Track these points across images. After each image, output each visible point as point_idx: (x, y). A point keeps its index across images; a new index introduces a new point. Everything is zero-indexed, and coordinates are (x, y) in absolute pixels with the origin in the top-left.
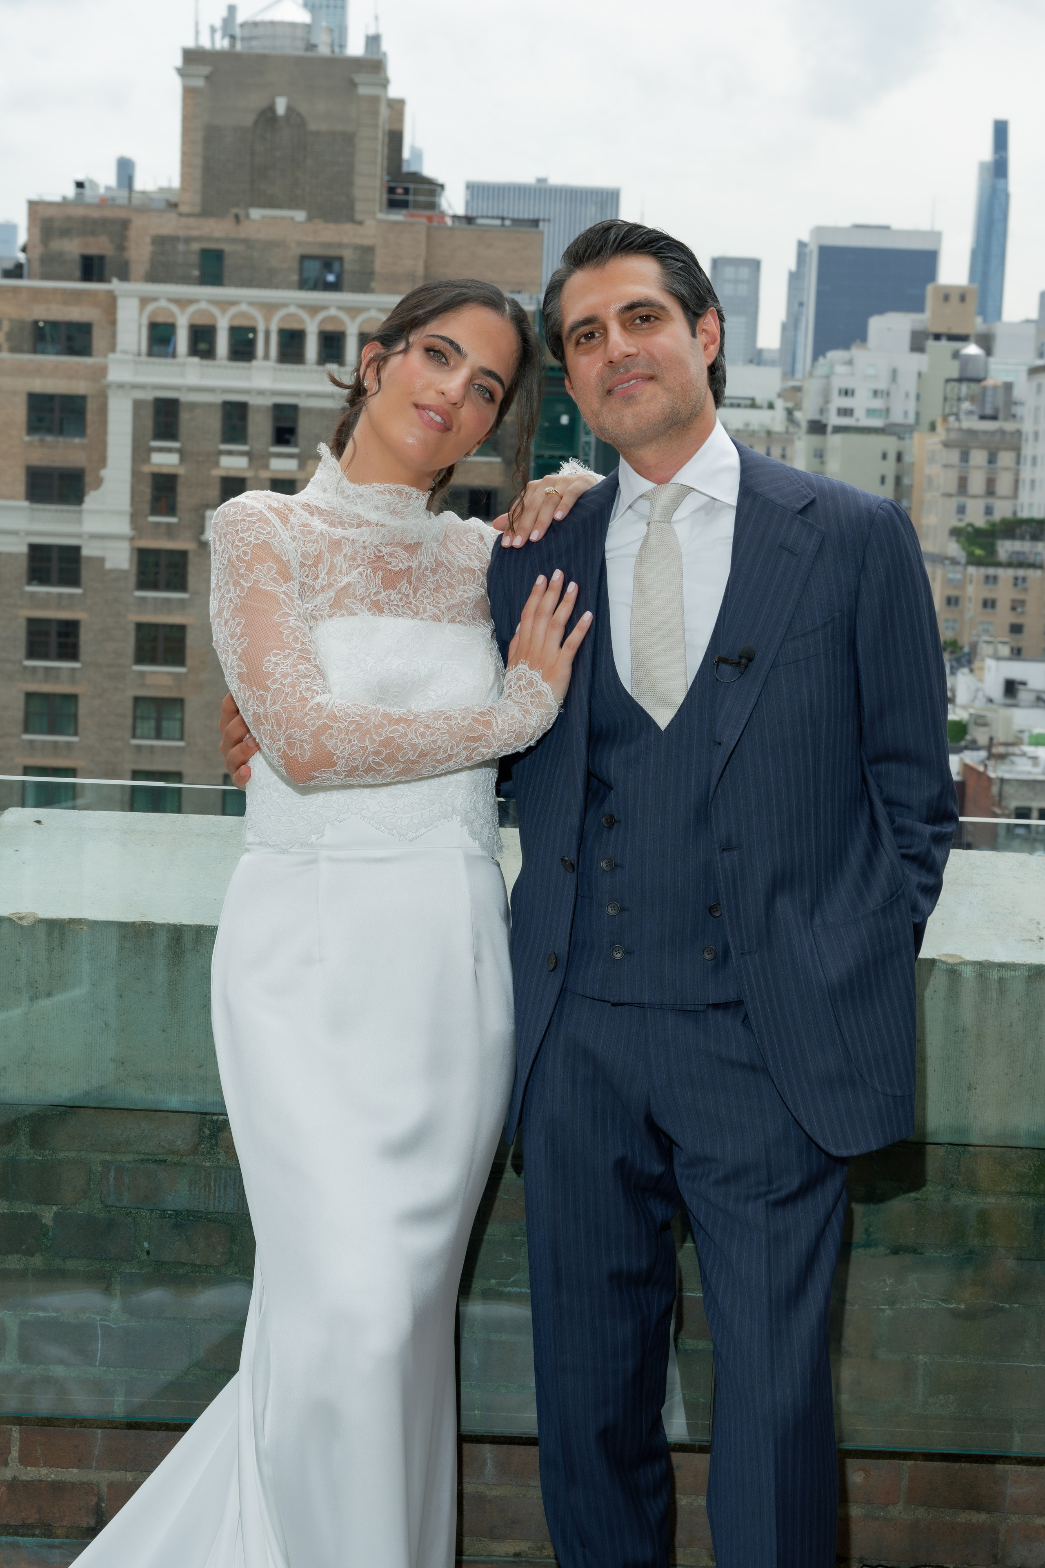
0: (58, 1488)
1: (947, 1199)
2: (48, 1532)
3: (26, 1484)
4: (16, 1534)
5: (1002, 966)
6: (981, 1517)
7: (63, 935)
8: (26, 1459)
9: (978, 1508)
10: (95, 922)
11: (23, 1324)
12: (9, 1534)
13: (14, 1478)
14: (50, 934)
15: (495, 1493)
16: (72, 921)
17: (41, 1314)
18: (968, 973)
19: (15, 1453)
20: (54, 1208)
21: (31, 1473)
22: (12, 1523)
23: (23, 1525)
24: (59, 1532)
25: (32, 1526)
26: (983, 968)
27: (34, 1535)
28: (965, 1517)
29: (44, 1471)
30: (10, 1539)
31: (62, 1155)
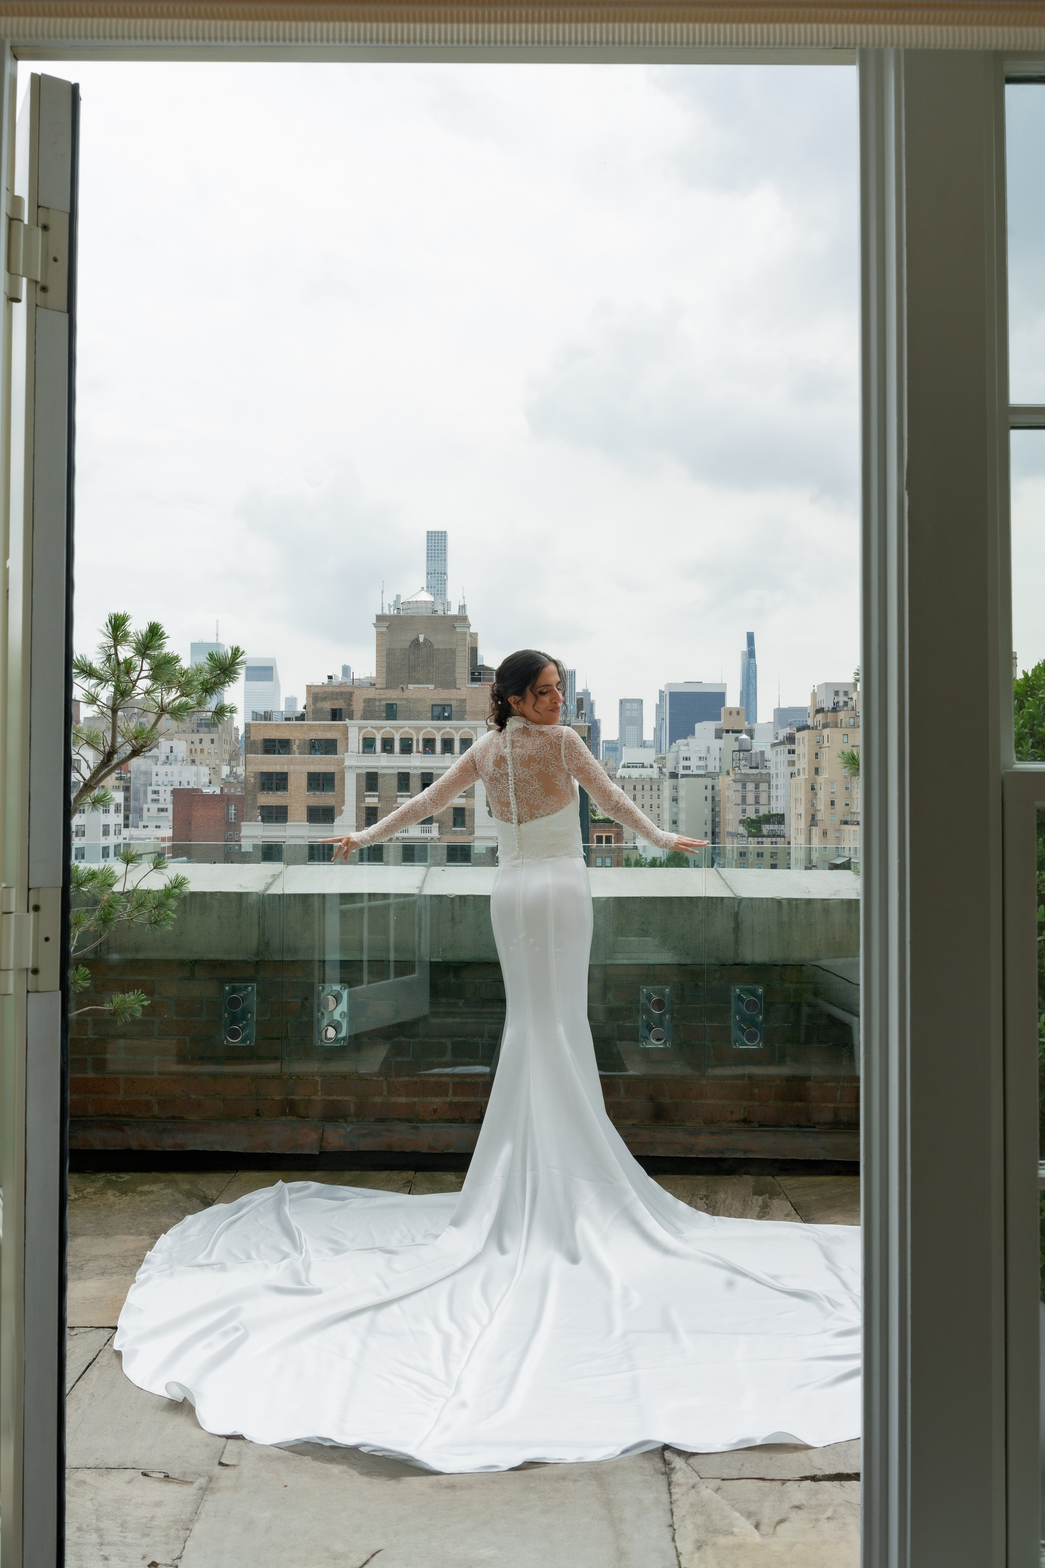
0: (466, 1104)
1: (782, 985)
2: (463, 1121)
3: (455, 1103)
4: (451, 1122)
5: (796, 899)
6: (801, 1104)
7: (465, 901)
8: (455, 1094)
9: (801, 1101)
10: (476, 895)
11: (453, 1044)
12: (449, 1123)
13: (451, 1101)
14: (460, 900)
15: (624, 1101)
16: (468, 896)
17: (459, 1039)
18: (784, 902)
19: (451, 1092)
20: (463, 1000)
21: (456, 1099)
22: (450, 1118)
23: (454, 1119)
24: (467, 1121)
25: (457, 1120)
26: (790, 901)
27: (458, 1123)
28: (795, 1104)
29: (461, 1098)
30: (449, 1124)
31: (465, 980)
